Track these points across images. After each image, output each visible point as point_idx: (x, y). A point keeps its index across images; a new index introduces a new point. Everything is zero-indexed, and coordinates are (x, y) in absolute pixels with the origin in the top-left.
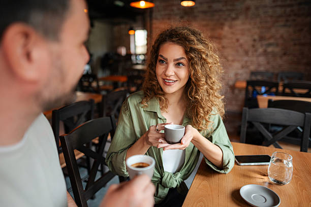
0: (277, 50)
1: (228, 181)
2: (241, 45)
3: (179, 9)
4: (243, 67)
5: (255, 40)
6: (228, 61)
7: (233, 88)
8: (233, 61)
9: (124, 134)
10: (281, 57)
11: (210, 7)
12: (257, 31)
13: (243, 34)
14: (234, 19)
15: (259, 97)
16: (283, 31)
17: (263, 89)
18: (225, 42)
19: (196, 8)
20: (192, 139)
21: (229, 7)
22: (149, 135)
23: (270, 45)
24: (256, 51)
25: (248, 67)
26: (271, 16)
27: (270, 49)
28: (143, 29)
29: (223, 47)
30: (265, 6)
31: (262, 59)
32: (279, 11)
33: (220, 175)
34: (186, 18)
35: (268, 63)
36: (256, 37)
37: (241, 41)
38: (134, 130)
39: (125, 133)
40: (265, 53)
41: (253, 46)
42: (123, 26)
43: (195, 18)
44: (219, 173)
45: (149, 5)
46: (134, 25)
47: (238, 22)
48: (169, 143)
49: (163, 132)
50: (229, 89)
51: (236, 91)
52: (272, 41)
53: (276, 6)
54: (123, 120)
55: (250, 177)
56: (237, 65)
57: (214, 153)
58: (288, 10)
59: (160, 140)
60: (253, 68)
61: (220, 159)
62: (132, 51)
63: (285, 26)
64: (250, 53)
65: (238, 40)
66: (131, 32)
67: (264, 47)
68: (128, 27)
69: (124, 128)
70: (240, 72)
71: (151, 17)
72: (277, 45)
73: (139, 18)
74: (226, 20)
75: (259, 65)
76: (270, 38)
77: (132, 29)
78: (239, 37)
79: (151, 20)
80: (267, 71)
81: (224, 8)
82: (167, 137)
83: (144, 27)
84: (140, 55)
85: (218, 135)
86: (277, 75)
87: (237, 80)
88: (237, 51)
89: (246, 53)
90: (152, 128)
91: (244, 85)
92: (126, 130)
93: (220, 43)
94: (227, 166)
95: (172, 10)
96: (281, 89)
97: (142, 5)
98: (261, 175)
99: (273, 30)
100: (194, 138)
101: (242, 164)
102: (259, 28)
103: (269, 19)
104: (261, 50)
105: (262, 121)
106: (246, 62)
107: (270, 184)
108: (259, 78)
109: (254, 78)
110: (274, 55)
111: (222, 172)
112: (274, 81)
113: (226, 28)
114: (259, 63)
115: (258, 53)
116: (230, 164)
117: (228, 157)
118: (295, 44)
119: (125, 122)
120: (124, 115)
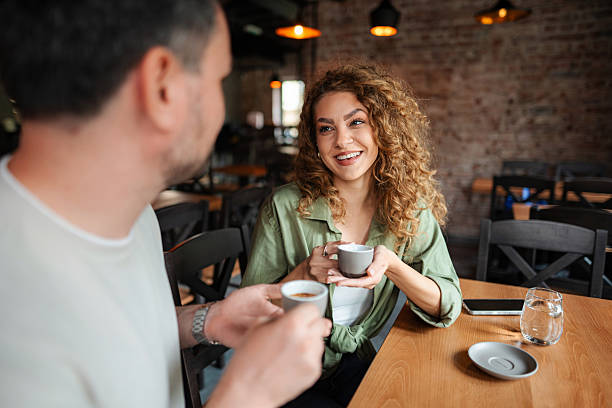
0: (554, 120)
1: (448, 338)
2: (485, 111)
3: (367, 41)
4: (488, 152)
5: (511, 102)
6: (459, 139)
7: (468, 192)
8: (470, 140)
9: (267, 260)
10: (562, 134)
11: (425, 38)
12: (516, 84)
13: (488, 90)
14: (471, 61)
15: (516, 207)
16: (564, 85)
17: (525, 193)
18: (454, 104)
19: (400, 39)
20: (388, 270)
21: (462, 40)
22: (312, 263)
23: (540, 110)
24: (514, 122)
25: (497, 152)
26: (543, 57)
27: (540, 119)
28: (298, 80)
29: (450, 114)
30: (532, 38)
31: (525, 138)
32: (558, 47)
33: (435, 331)
34: (380, 58)
35: (538, 145)
36: (514, 96)
37: (485, 103)
38: (285, 252)
39: (269, 259)
40: (531, 126)
41: (508, 112)
42: (259, 73)
43: (397, 58)
44: (433, 327)
45: (311, 33)
46: (280, 72)
47: (480, 67)
48: (345, 275)
49: (335, 257)
50: (461, 194)
51: (475, 199)
52: (544, 103)
53: (551, 38)
54: (265, 235)
55: (488, 333)
56: (476, 148)
57: (425, 294)
58: (575, 44)
59: (331, 272)
60: (507, 154)
61: (435, 302)
62: (276, 120)
63: (568, 75)
64: (502, 127)
65: (478, 101)
66: (275, 85)
67: (529, 116)
68: (269, 74)
69: (266, 249)
70: (483, 161)
71: (314, 55)
72: (555, 111)
73: (290, 57)
74: (455, 62)
75: (520, 149)
76: (540, 99)
77: (275, 78)
78: (481, 94)
79: (314, 61)
80: (536, 161)
81: (452, 41)
82: (343, 265)
83: (300, 76)
84: (291, 127)
85: (432, 260)
86: (554, 169)
87: (477, 177)
88: (478, 121)
89: (495, 126)
90: (316, 251)
91: (488, 185)
92: (270, 253)
93: (443, 107)
94: (449, 316)
95: (355, 44)
96: (559, 193)
97: (299, 32)
98: (509, 330)
99: (546, 83)
100: (389, 266)
101: (475, 312)
102: (518, 78)
103: (538, 63)
104: (522, 121)
105: (515, 243)
106: (495, 143)
107: (524, 344)
108: (520, 172)
109: (508, 172)
110: (548, 129)
111: (440, 325)
112: (547, 177)
113: (456, 79)
114: (519, 144)
115: (517, 126)
116: (453, 312)
117: (450, 299)
118: (589, 110)
119: (267, 239)
120: (266, 227)
